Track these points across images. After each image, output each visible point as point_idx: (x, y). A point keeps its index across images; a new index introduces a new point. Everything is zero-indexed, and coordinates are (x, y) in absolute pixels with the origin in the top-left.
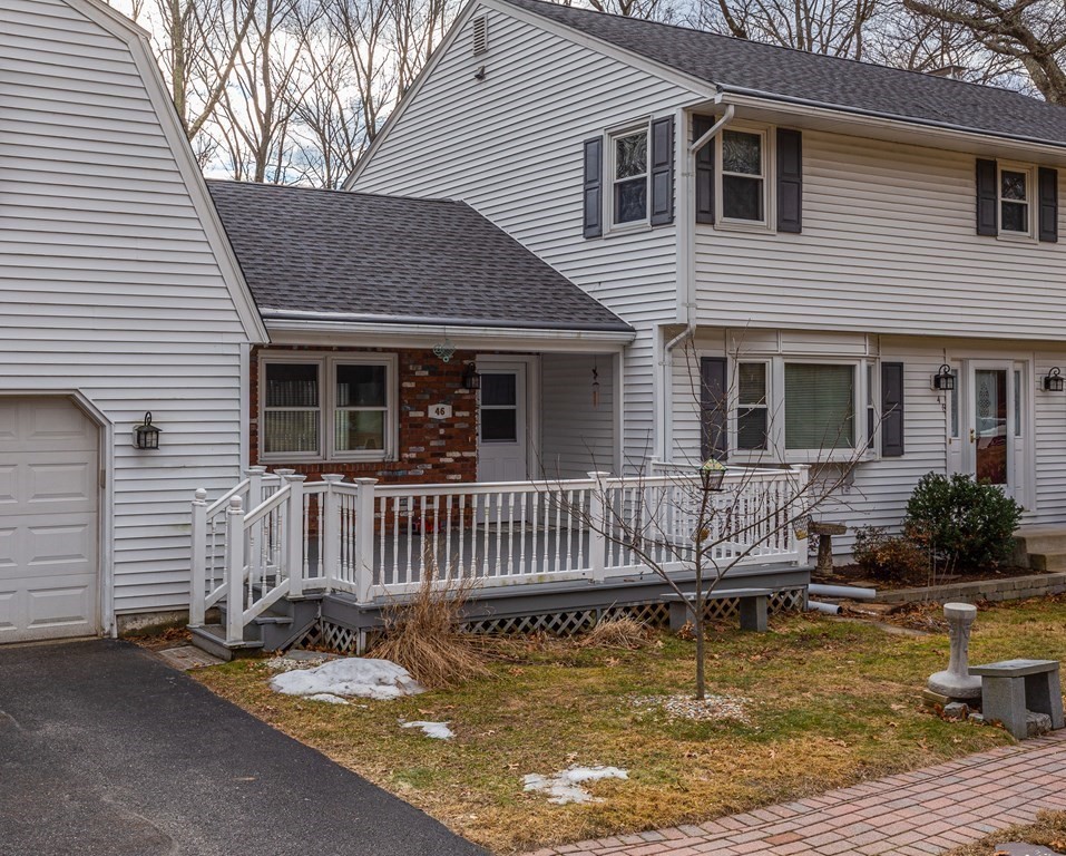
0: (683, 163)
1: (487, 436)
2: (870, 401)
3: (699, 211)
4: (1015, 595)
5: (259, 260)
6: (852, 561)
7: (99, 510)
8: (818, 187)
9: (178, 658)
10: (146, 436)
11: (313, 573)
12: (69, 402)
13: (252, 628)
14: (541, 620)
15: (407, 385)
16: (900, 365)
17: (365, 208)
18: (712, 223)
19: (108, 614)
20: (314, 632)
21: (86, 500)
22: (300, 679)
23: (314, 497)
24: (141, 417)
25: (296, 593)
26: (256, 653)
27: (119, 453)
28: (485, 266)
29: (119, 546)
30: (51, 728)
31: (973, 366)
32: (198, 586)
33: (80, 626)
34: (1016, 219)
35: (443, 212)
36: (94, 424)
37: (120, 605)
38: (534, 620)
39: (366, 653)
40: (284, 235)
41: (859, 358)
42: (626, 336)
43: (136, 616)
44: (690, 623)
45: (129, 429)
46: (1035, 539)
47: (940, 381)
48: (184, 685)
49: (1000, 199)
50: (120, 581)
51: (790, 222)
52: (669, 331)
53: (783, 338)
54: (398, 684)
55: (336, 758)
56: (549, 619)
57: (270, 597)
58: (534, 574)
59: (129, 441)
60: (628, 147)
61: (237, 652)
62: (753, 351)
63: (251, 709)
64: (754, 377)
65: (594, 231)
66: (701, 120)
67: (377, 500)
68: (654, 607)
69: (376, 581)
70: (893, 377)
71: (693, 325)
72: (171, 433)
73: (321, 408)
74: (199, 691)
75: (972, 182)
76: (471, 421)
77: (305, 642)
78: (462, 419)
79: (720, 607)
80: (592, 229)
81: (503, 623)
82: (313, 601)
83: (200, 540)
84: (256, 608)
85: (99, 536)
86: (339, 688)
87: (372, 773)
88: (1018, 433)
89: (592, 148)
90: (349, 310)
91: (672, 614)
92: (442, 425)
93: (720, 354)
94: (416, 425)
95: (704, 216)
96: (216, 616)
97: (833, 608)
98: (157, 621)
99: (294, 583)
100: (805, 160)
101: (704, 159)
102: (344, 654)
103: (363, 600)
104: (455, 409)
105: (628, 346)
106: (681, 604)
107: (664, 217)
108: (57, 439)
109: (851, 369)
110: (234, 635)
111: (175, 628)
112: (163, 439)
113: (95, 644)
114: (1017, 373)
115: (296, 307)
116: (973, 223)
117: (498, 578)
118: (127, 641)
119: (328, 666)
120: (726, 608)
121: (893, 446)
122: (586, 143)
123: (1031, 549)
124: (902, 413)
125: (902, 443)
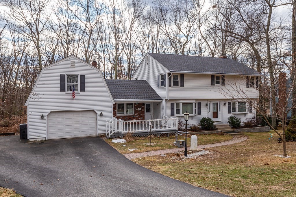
0: (167, 80)
1: (146, 112)
2: (195, 107)
3: (169, 85)
4: (211, 133)
5: (116, 92)
6: (190, 129)
7: (96, 122)
8: (186, 81)
9: (104, 138)
10: (101, 115)
11: (118, 130)
12: (93, 111)
13: (111, 136)
14: (143, 135)
15: (135, 106)
16: (201, 103)
17: (132, 82)
18: (171, 87)
19: (97, 134)
20: (118, 136)
21: (95, 121)
22: (115, 141)
23: (118, 122)
24: (101, 112)
25: (116, 132)
26: (112, 138)
27: (98, 116)
28: (145, 91)
29: (99, 126)
30: (90, 145)
31: (212, 102)
32: (107, 131)
33: (95, 135)
34: (218, 83)
35: (142, 82)
36: (96, 113)
37: (99, 133)
38: (142, 135)
39: (122, 139)
40: (120, 88)
41: (193, 102)
42: (162, 100)
43: (100, 134)
44: (159, 136)
45: (100, 114)
46: (217, 126)
47: (207, 105)
48: (104, 141)
49: (215, 80)
50: (99, 130)
51: (182, 86)
52: (166, 100)
53: (182, 100)
54: (124, 142)
55: (114, 147)
56: (144, 135)
57: (113, 132)
58: (142, 130)
59: (99, 115)
60: (162, 76)
61: (110, 138)
62: (178, 102)
63: (108, 143)
64: (178, 105)
65: (159, 86)
66: (169, 74)
67: (124, 123)
68: (155, 134)
69: (124, 131)
70: (199, 104)
71: (168, 100)
72: (104, 114)
73: (124, 109)
74: (105, 142)
75: (211, 78)
76: (144, 110)
77: (117, 137)
78: (143, 110)
79: (162, 135)
80: (158, 86)
81: (138, 136)
82: (118, 133)
83: (107, 126)
84: (112, 134)
85: (96, 125)
86: (118, 142)
87: (116, 149)
88: (220, 111)
89: (158, 76)
90: (126, 99)
91: (157, 135)
92: (140, 110)
93: (174, 102)
94: (137, 111)
95: (170, 86)
96: (108, 134)
97: (181, 134)
98: (103, 135)
99: (116, 131)
100: (184, 78)
101: (170, 79)
102: (120, 138)
103: (122, 133)
104: (142, 108)
105: (162, 101)
106: (158, 134)
107: (165, 86)
108: (92, 115)
109: (192, 104)
110: (109, 136)
111: (104, 136)
112: (103, 115)
113: (96, 137)
114: (220, 103)
115: (119, 99)
116: (211, 84)
117: (138, 131)
118: (99, 137)
119: (118, 140)
120: (163, 134)
121: (199, 113)
122: (158, 75)
123: (217, 127)
124: (201, 109)
125: (201, 113)
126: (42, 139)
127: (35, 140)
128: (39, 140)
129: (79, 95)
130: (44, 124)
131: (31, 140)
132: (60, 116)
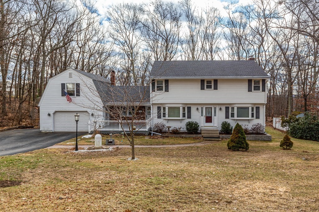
2: (184, 111)
8: (171, 86)
12: (87, 112)
16: (190, 107)
27: (90, 116)
31: (205, 107)
41: (180, 106)
47: (197, 109)
49: (205, 84)
51: (167, 90)
53: (168, 104)
70: (189, 109)
75: (200, 83)
76: (145, 113)
88: (215, 115)
92: (141, 113)
94: (138, 113)
100: (169, 83)
108: (86, 115)
114: (214, 108)
116: (200, 88)
121: (189, 117)
124: (191, 113)
125: (191, 117)
126: (50, 131)
127: (45, 131)
128: (48, 131)
129: (75, 99)
130: (51, 120)
131: (43, 131)
132: (63, 114)
